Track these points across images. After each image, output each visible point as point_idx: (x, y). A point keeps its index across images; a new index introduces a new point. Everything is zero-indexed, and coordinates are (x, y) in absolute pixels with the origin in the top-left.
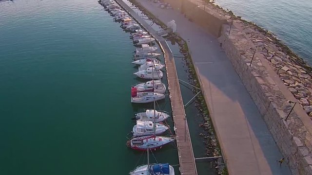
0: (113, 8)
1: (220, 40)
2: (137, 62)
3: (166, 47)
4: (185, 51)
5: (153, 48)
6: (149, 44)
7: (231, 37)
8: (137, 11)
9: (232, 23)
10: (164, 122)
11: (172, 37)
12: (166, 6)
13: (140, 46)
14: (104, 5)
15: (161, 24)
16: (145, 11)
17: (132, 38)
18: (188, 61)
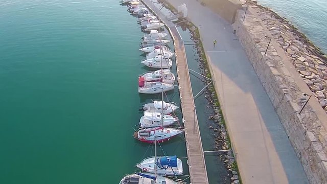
1: (234, 26)
2: (145, 49)
3: (176, 34)
4: (196, 37)
5: (162, 35)
6: (158, 30)
7: (246, 24)
9: (247, 8)
10: (173, 114)
11: (183, 23)
13: (149, 32)
15: (171, 8)
17: (140, 23)
18: (200, 48)
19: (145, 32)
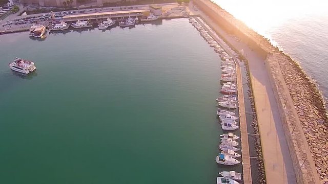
0: (210, 39)
1: (265, 61)
2: (223, 66)
3: (237, 63)
4: (246, 64)
5: (231, 62)
6: (230, 59)
7: (269, 60)
8: (222, 41)
9: (272, 54)
11: (241, 58)
12: (239, 41)
13: (225, 60)
14: (203, 37)
15: (236, 51)
16: (227, 42)
17: (220, 56)
18: (247, 69)
19: (222, 60)
